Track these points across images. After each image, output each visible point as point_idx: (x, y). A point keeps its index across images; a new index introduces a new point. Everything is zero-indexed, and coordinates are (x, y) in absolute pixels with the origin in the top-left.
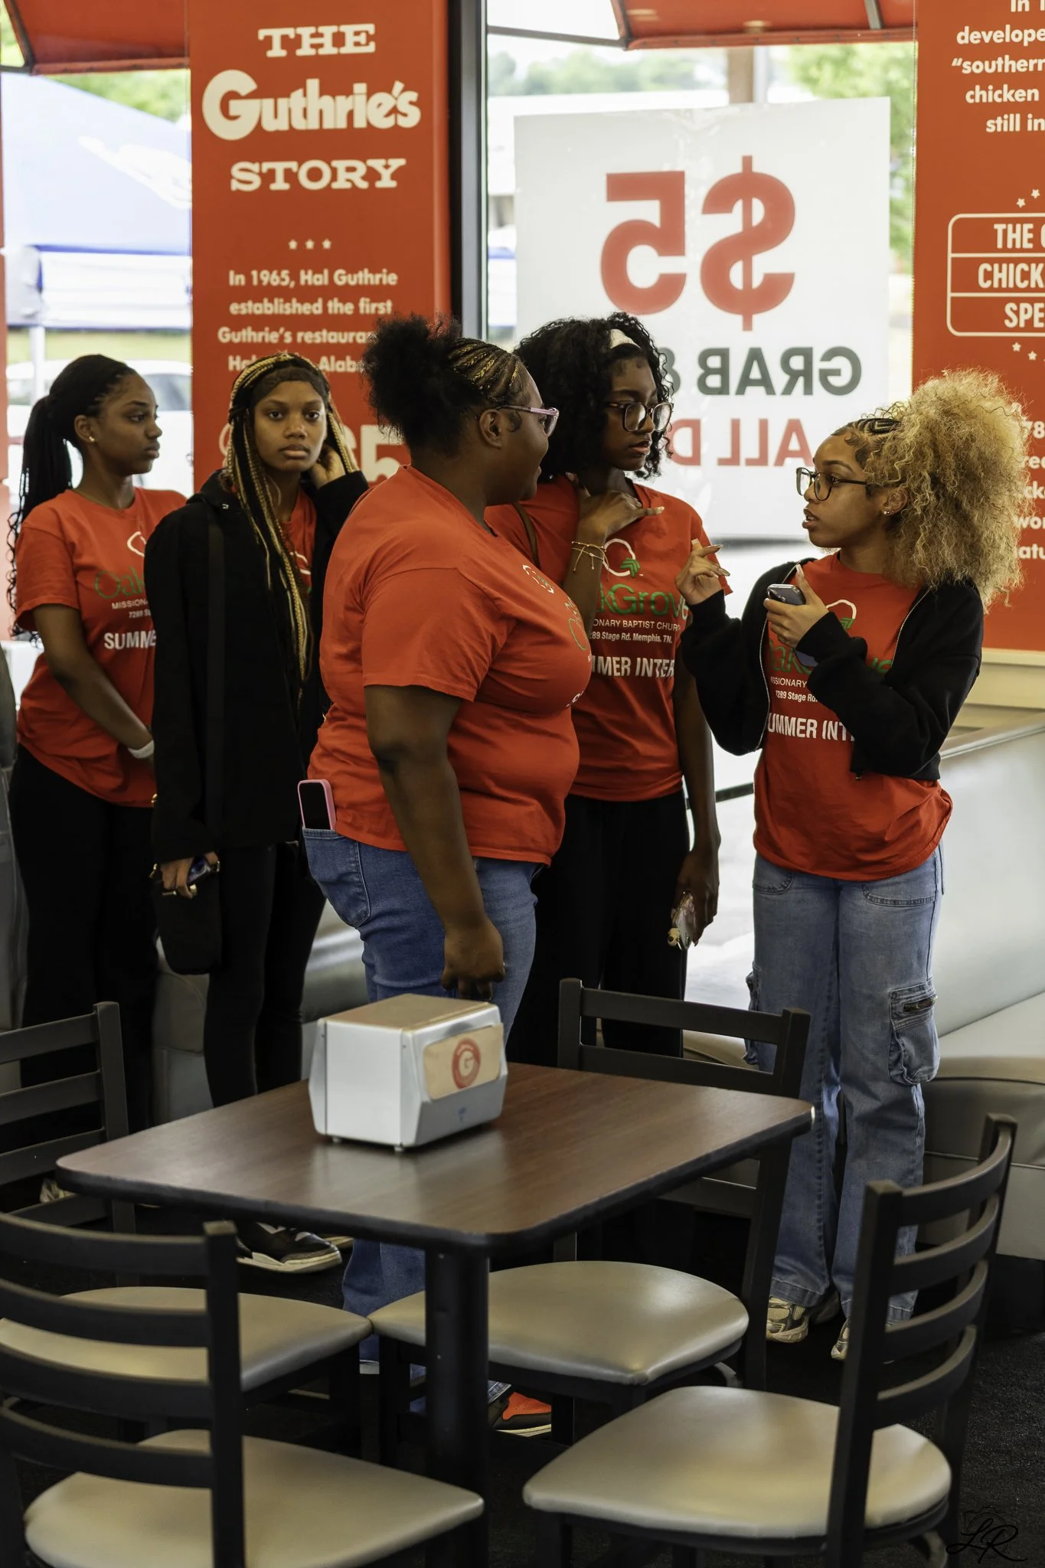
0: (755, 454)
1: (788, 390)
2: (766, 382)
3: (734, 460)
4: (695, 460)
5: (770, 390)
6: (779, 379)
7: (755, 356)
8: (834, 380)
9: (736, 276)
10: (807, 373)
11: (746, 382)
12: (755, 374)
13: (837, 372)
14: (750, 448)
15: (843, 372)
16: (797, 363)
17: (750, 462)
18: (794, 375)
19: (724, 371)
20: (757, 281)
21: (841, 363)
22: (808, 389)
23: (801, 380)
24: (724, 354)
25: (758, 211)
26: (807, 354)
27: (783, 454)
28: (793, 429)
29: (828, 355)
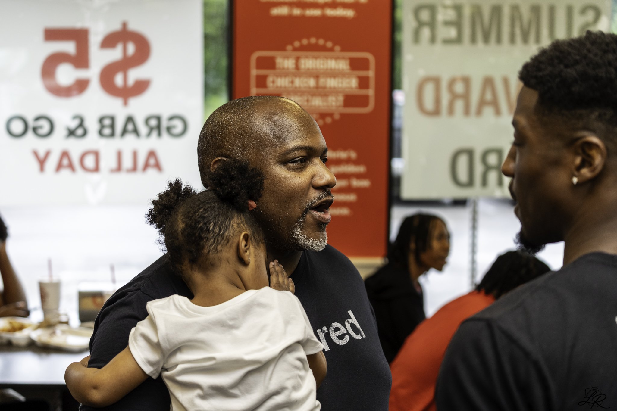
0: (131, 167)
1: (149, 135)
2: (136, 131)
3: (119, 168)
4: (97, 169)
5: (139, 135)
6: (143, 130)
7: (130, 119)
8: (173, 131)
9: (119, 80)
10: (159, 127)
11: (124, 132)
12: (130, 128)
13: (175, 127)
14: (127, 163)
15: (179, 127)
16: (153, 122)
17: (128, 170)
18: (151, 129)
19: (112, 126)
20: (131, 83)
21: (177, 122)
22: (160, 135)
23: (156, 130)
24: (113, 119)
25: (131, 49)
26: (159, 118)
27: (146, 166)
28: (152, 154)
29: (171, 118)
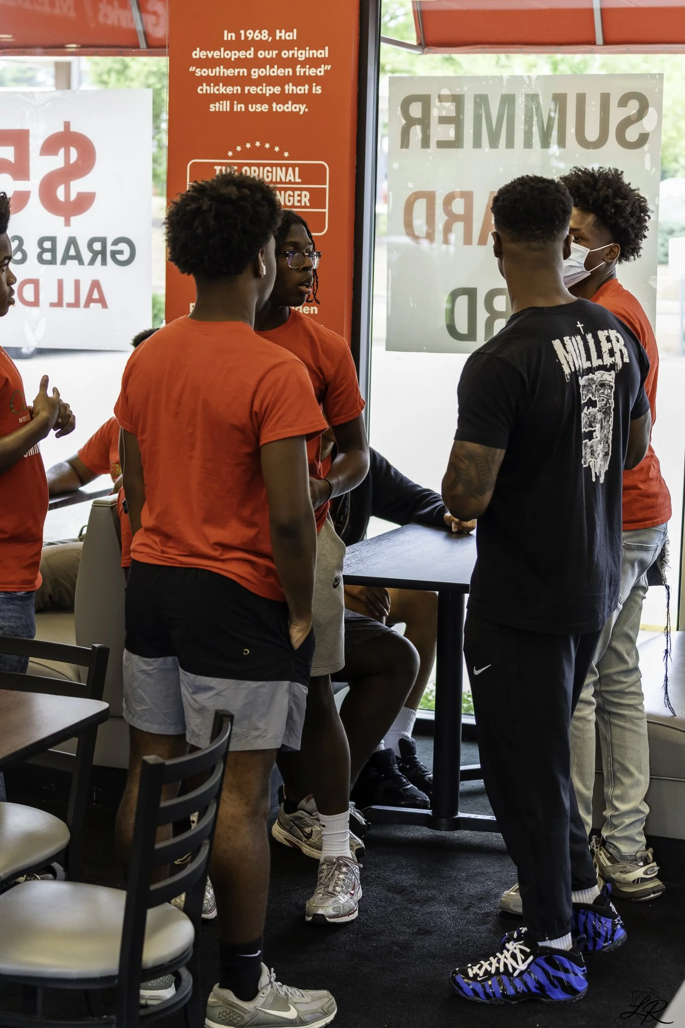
0: (72, 301)
1: (92, 262)
2: (78, 258)
3: (59, 304)
4: (36, 303)
5: (81, 262)
6: (87, 256)
7: (72, 241)
8: (119, 257)
9: (61, 193)
10: (103, 252)
11: (66, 257)
12: (72, 252)
13: (121, 252)
14: (69, 297)
15: (125, 253)
16: (97, 246)
17: (69, 305)
18: (95, 254)
19: (53, 250)
20: (73, 197)
21: (123, 246)
22: (104, 262)
23: (100, 256)
24: (53, 240)
25: (74, 154)
26: (103, 241)
27: (90, 300)
28: (96, 285)
29: (116, 242)
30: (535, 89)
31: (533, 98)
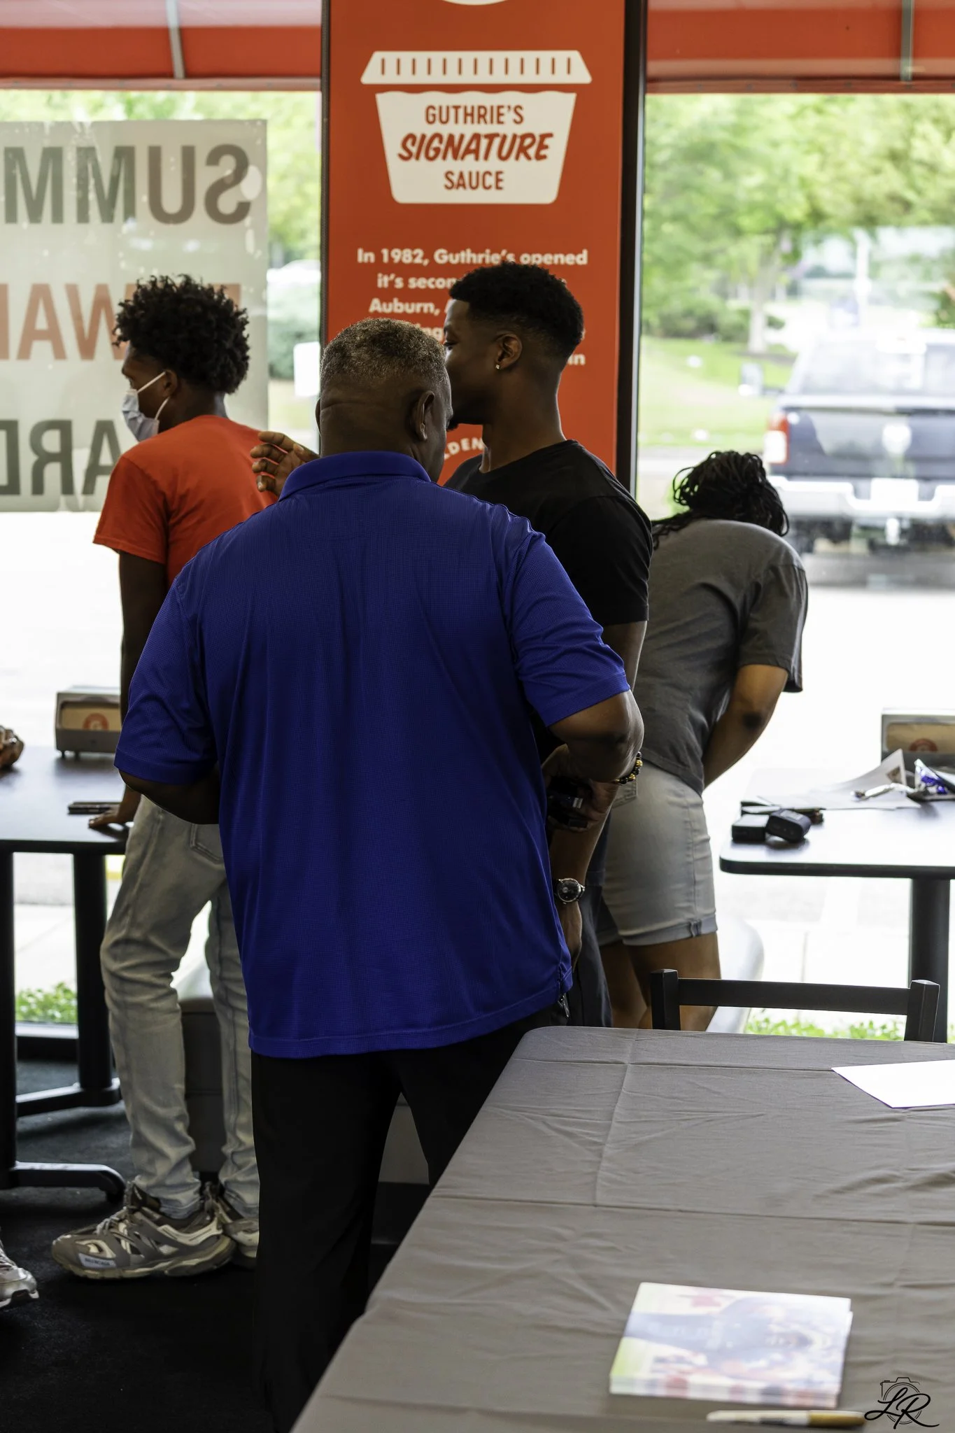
30: (89, 140)
31: (86, 153)
